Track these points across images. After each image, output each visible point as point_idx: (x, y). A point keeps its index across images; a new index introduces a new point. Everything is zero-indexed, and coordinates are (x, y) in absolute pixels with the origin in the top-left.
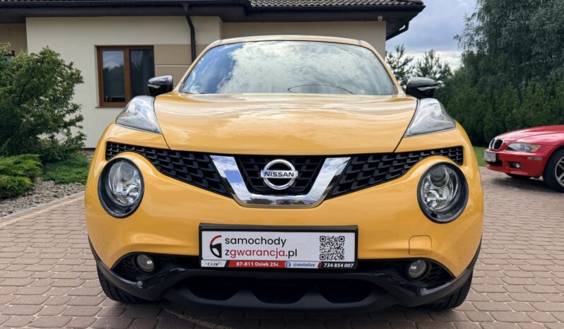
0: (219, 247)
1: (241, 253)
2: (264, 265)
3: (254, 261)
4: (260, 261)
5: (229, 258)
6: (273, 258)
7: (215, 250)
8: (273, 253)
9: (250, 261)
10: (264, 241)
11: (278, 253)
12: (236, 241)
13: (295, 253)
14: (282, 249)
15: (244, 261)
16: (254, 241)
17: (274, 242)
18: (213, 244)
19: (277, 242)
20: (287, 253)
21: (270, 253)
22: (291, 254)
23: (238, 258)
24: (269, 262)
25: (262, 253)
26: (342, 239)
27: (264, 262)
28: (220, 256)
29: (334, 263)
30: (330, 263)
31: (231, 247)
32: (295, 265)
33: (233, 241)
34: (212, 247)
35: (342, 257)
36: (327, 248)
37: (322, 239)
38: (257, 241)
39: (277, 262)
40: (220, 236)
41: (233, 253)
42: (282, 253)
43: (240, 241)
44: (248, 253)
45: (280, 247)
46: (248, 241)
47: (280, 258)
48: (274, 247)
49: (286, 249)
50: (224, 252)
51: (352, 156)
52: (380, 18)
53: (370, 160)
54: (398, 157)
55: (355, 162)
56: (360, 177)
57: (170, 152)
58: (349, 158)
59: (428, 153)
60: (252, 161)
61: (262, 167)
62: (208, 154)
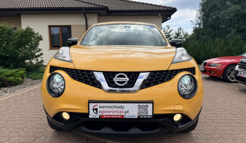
0: (96, 109)
1: (106, 112)
2: (115, 117)
3: (111, 115)
4: (113, 115)
5: (101, 114)
6: (119, 114)
7: (95, 111)
8: (119, 112)
9: (110, 115)
10: (115, 107)
11: (121, 112)
12: (104, 107)
13: (128, 112)
14: (123, 110)
15: (107, 115)
16: (111, 107)
17: (119, 107)
18: (94, 108)
19: (120, 107)
20: (124, 112)
21: (117, 112)
22: (126, 112)
23: (104, 114)
24: (117, 115)
25: (114, 112)
26: (147, 106)
27: (115, 115)
28: (97, 113)
29: (144, 116)
30: (142, 116)
31: (101, 109)
32: (128, 117)
33: (102, 107)
34: (93, 110)
35: (147, 113)
36: (141, 110)
37: (139, 106)
38: (112, 107)
39: (120, 115)
40: (97, 105)
41: (102, 112)
42: (122, 112)
43: (105, 107)
44: (109, 112)
45: (121, 110)
46: (108, 107)
47: (122, 114)
48: (119, 109)
49: (124, 110)
50: (98, 112)
51: (151, 72)
52: (160, 14)
53: (158, 73)
54: (169, 72)
55: (152, 74)
56: (154, 80)
57: (76, 70)
58: (149, 73)
59: (181, 70)
60: (110, 74)
61: (114, 76)
62: (92, 71)
